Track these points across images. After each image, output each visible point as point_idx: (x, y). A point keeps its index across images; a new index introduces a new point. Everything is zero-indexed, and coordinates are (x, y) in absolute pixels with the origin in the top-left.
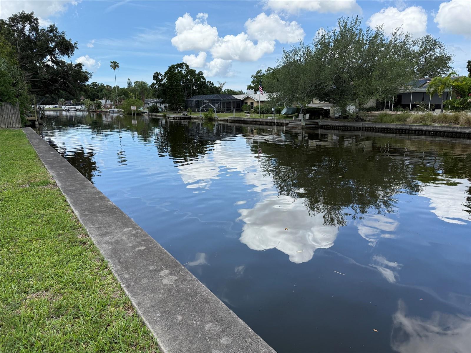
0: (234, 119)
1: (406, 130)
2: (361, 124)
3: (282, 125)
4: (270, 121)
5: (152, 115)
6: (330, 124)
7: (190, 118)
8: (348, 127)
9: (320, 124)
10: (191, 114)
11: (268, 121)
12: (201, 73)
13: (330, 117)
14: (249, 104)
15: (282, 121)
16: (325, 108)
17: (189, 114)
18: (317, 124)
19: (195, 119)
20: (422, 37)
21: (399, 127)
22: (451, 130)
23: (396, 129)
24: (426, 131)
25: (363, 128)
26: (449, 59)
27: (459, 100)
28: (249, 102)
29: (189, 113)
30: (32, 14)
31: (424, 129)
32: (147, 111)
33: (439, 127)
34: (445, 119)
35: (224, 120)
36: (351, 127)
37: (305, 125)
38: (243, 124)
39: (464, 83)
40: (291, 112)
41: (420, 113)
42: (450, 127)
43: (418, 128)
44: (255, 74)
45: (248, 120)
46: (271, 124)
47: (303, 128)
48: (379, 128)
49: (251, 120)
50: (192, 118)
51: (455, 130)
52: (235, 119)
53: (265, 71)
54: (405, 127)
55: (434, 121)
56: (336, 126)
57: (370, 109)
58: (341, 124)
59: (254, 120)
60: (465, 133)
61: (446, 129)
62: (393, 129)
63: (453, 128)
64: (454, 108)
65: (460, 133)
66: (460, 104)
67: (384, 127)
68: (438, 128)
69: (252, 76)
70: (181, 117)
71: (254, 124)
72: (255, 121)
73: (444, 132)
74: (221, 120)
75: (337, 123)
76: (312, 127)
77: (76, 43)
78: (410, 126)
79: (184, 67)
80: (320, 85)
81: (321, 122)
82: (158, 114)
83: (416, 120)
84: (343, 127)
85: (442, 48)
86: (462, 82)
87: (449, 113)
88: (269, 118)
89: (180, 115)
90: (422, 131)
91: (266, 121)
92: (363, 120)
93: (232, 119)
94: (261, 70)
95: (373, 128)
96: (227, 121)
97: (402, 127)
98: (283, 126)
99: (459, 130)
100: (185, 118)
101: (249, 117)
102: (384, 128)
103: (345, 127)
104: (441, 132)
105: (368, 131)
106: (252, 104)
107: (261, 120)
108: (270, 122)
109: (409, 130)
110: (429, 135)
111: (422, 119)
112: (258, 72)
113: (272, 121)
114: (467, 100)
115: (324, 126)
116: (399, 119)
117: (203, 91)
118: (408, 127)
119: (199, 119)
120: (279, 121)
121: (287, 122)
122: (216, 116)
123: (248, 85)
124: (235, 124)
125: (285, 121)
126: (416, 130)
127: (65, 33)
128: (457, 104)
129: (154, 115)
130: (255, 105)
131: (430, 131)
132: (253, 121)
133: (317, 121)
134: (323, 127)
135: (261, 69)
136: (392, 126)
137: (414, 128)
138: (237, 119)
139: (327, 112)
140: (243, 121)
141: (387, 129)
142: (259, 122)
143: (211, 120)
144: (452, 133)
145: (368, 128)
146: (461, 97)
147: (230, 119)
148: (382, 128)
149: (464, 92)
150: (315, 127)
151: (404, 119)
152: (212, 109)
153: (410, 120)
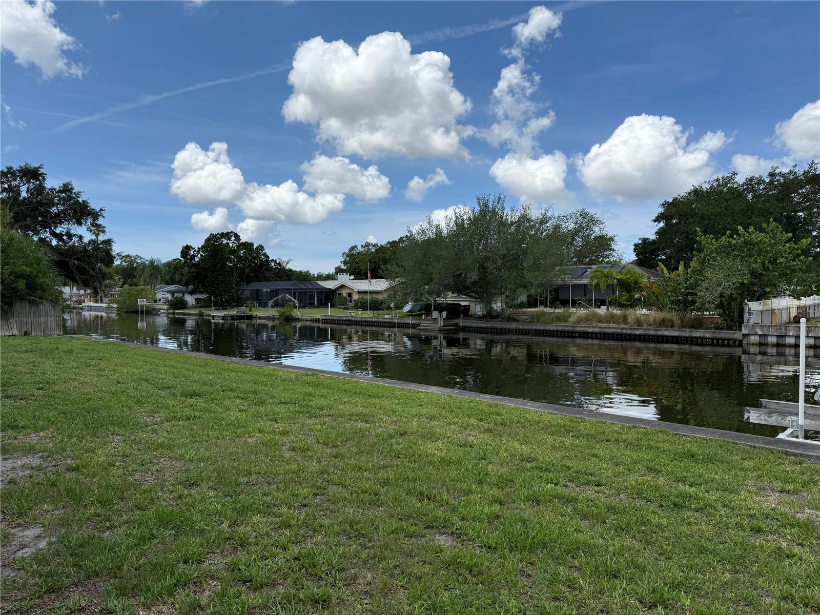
0: (330, 318)
1: (568, 332)
2: (514, 325)
3: (407, 326)
4: (389, 320)
5: (174, 314)
6: (474, 325)
7: (250, 317)
8: (497, 329)
9: (461, 325)
10: (250, 311)
11: (386, 320)
12: (261, 248)
13: (471, 316)
14: (344, 295)
15: (406, 322)
16: (463, 304)
17: (248, 313)
18: (457, 325)
19: (260, 318)
20: (575, 211)
21: (560, 328)
22: (620, 331)
23: (557, 331)
24: (592, 333)
25: (516, 330)
26: (611, 239)
27: (625, 296)
28: (344, 293)
29: (248, 309)
30: (40, 168)
31: (590, 330)
32: (165, 307)
33: (606, 328)
34: (611, 319)
35: (313, 320)
36: (501, 329)
37: (443, 326)
38: (346, 325)
39: (629, 276)
40: (418, 309)
41: (582, 312)
42: (619, 328)
43: (582, 329)
44: (347, 251)
45: (354, 319)
46: (390, 325)
47: (440, 330)
48: (536, 330)
49: (359, 319)
50: (255, 318)
51: (625, 331)
52: (332, 318)
53: (362, 246)
54: (567, 329)
55: (600, 321)
56: (483, 328)
57: (521, 305)
58: (489, 325)
59: (363, 319)
60: (635, 335)
61: (614, 330)
62: (553, 331)
63: (622, 329)
64: (621, 306)
65: (630, 335)
66: (627, 300)
67: (542, 328)
68: (606, 330)
69: (344, 254)
70: (233, 316)
71: (364, 325)
72: (365, 321)
73: (613, 334)
74: (307, 320)
75: (483, 324)
76: (452, 330)
77: (101, 210)
78: (573, 327)
79: (233, 238)
80: (460, 275)
81: (462, 322)
82: (187, 311)
83: (580, 320)
84: (491, 329)
85: (601, 226)
86: (626, 275)
87: (617, 312)
88: (386, 316)
89: (233, 312)
90: (588, 333)
91: (382, 320)
92: (515, 320)
93: (327, 318)
94: (356, 246)
95: (529, 330)
96: (318, 321)
97: (564, 328)
98: (408, 328)
99: (629, 332)
100: (241, 318)
101: (353, 315)
102: (543, 330)
103: (494, 329)
104: (609, 334)
105: (522, 334)
106: (350, 295)
107: (374, 320)
108: (389, 323)
109: (572, 332)
110: (596, 338)
111: (587, 319)
112: (352, 248)
113: (392, 321)
114: (634, 296)
115: (467, 327)
116: (559, 318)
117: (264, 275)
118: (571, 328)
119: (267, 318)
120: (402, 321)
121: (414, 322)
122: (297, 313)
123: (337, 266)
124: (332, 325)
125: (411, 321)
126: (580, 333)
127: (82, 194)
128: (624, 300)
129: (179, 314)
130: (355, 297)
131: (596, 333)
132: (362, 321)
133: (457, 321)
134: (465, 329)
135: (357, 244)
136: (552, 327)
137: (578, 329)
138: (335, 318)
139: (467, 308)
140: (346, 320)
141: (546, 331)
142: (372, 322)
143: (289, 319)
144: (622, 334)
145: (523, 330)
146: (627, 292)
147: (323, 318)
148: (539, 330)
149: (630, 286)
150: (455, 329)
151: (564, 319)
152: (291, 303)
153: (572, 319)
